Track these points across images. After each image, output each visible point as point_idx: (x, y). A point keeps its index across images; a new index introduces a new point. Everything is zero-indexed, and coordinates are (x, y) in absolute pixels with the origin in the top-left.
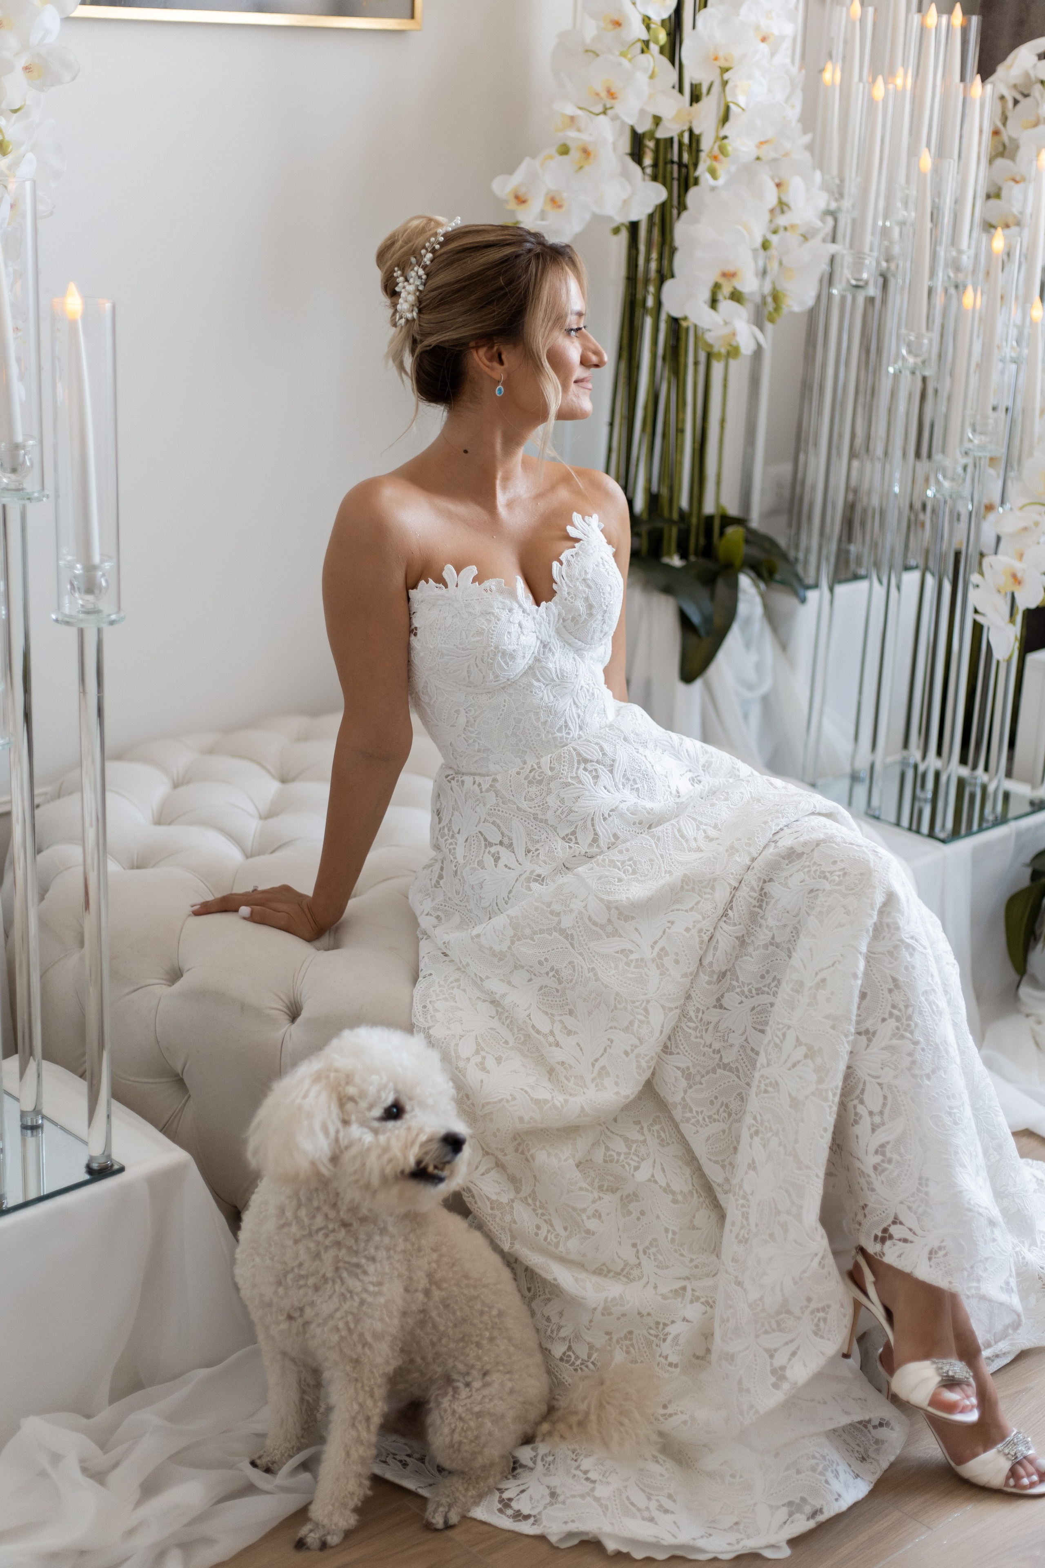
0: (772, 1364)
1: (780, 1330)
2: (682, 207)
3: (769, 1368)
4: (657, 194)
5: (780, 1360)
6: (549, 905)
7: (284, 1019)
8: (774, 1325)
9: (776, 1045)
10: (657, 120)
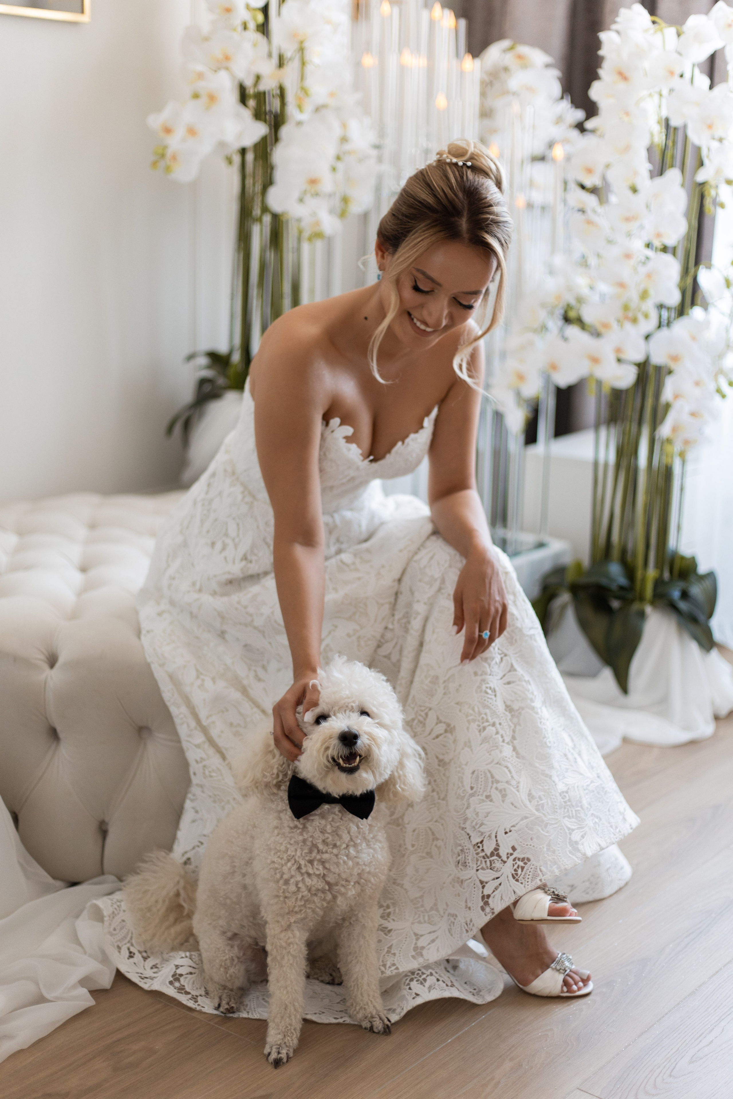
0: (416, 944)
1: (429, 923)
2: (277, 140)
3: (413, 946)
4: (260, 130)
5: (421, 943)
6: (245, 607)
7: (46, 666)
8: (426, 918)
9: (421, 722)
10: (258, 78)
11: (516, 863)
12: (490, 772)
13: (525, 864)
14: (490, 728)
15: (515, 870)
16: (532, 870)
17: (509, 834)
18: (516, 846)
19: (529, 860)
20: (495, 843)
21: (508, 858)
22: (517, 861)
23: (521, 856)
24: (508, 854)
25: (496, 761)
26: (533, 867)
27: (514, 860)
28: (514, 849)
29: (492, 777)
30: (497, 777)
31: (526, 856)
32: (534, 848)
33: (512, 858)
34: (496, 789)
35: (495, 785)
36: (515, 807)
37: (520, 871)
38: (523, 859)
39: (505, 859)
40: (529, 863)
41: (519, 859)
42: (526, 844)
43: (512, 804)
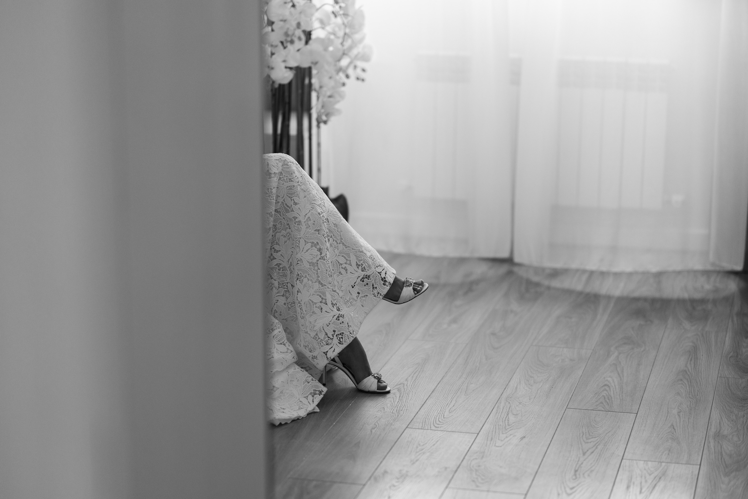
11: (338, 337)
12: (310, 300)
13: (342, 335)
14: (305, 279)
15: (339, 340)
16: (346, 337)
17: (330, 325)
18: (335, 330)
19: (343, 333)
20: (324, 332)
21: (333, 336)
22: (338, 336)
23: (339, 333)
24: (332, 335)
25: (312, 294)
26: (346, 335)
27: (337, 336)
28: (334, 331)
29: (312, 302)
30: (315, 301)
31: (341, 332)
32: (343, 327)
33: (335, 336)
34: (316, 307)
35: (315, 306)
36: (328, 312)
37: (341, 339)
38: (340, 334)
39: (332, 338)
40: (344, 335)
41: (338, 335)
42: (339, 327)
43: (326, 312)
